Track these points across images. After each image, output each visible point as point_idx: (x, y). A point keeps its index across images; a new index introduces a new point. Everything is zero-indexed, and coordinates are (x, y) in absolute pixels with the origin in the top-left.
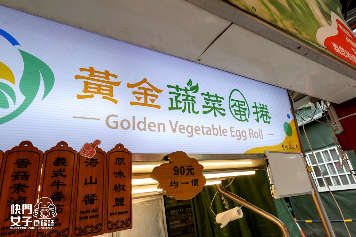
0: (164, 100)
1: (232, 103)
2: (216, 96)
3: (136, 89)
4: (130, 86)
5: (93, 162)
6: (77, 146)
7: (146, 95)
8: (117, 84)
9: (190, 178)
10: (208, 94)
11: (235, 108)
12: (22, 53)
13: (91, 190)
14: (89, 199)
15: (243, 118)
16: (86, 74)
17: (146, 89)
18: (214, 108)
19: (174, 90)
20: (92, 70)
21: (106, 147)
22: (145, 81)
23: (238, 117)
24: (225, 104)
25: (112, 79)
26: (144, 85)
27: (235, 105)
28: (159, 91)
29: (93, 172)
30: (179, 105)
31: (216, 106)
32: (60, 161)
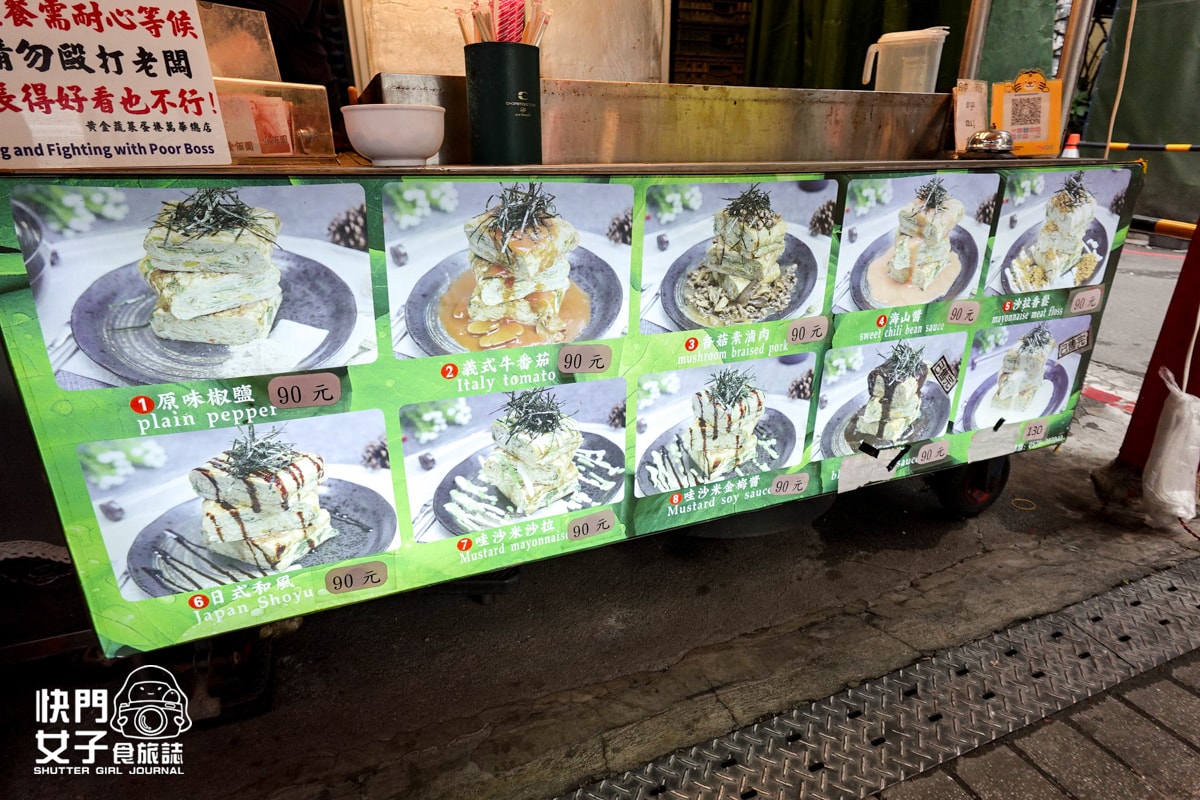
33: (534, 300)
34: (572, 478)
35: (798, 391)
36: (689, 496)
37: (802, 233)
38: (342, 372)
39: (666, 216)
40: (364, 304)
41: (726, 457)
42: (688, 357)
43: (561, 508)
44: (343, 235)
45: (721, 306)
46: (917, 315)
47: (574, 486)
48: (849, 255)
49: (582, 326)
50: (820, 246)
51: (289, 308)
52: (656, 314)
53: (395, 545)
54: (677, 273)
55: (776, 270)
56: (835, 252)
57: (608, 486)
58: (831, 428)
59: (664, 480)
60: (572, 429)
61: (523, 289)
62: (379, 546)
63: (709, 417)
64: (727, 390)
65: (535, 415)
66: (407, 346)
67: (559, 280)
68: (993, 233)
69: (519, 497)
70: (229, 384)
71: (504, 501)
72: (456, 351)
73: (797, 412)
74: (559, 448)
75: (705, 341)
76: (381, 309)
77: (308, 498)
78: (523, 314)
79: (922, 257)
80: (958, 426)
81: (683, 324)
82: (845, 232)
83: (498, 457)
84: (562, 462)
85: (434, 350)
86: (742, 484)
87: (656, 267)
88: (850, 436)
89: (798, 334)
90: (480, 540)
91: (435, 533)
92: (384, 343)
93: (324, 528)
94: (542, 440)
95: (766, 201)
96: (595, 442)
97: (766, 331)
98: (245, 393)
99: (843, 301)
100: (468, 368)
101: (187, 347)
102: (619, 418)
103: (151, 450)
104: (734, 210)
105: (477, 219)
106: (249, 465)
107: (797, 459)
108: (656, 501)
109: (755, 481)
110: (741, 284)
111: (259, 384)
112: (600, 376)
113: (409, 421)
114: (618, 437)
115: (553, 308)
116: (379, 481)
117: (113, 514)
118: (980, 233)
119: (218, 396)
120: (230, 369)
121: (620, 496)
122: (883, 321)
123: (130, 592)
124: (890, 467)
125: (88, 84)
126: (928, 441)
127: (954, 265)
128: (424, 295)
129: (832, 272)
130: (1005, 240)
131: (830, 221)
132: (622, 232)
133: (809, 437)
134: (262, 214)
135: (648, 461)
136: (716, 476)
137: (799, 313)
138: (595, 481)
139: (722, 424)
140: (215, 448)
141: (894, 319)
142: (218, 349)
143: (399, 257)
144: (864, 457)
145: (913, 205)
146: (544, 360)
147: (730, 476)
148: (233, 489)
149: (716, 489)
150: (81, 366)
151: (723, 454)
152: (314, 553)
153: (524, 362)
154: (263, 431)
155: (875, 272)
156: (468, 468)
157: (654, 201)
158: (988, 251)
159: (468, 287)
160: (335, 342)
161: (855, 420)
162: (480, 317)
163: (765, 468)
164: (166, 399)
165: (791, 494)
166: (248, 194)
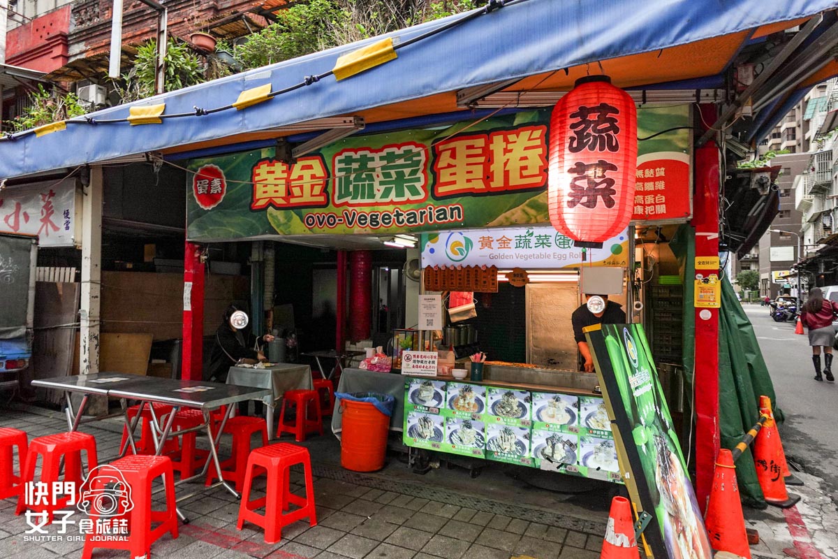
0: (513, 244)
1: (558, 238)
2: (546, 236)
3: (500, 242)
4: (497, 241)
5: (485, 271)
6: (480, 265)
7: (504, 243)
8: (492, 241)
9: (522, 278)
10: (540, 236)
11: (560, 240)
12: (465, 237)
13: (484, 280)
14: (485, 282)
15: (566, 246)
16: (482, 240)
17: (504, 241)
18: (543, 243)
19: (519, 238)
20: (483, 237)
21: (489, 266)
22: (504, 237)
23: (562, 246)
24: (552, 240)
25: (491, 239)
26: (504, 239)
27: (560, 239)
28: (510, 240)
29: (485, 274)
30: (521, 245)
31: (545, 241)
32: (476, 271)
33: (468, 404)
34: (474, 441)
35: (525, 437)
36: (499, 454)
37: (523, 402)
38: (439, 409)
39: (492, 394)
40: (443, 399)
41: (508, 448)
42: (497, 422)
43: (471, 446)
44: (442, 389)
45: (504, 413)
46: (559, 427)
47: (474, 442)
48: (535, 409)
49: (477, 410)
50: (527, 405)
51: (434, 398)
52: (491, 411)
53: (442, 442)
54: (494, 404)
55: (517, 408)
56: (531, 407)
57: (481, 445)
58: (536, 450)
59: (493, 448)
60: (474, 430)
61: (467, 402)
62: (440, 441)
63: (503, 436)
64: (507, 431)
65: (468, 425)
66: (448, 407)
67: (473, 401)
68: (579, 410)
69: (463, 440)
70: (425, 407)
71: (461, 440)
72: (456, 410)
73: (526, 442)
74: (472, 433)
75: (501, 419)
76: (446, 400)
77: (432, 428)
78: (467, 406)
79: (556, 413)
80: (581, 464)
81: (496, 415)
82: (533, 403)
83: (460, 431)
84: (472, 436)
85: (452, 409)
86: (512, 456)
87: (490, 403)
88: (542, 453)
89: (523, 423)
90: (456, 447)
91: (449, 442)
92: (445, 406)
93: (433, 435)
94: (468, 430)
95: (513, 394)
96: (479, 434)
97: (515, 420)
98: (427, 409)
99: (535, 419)
100: (457, 413)
101: (422, 400)
102: (483, 430)
103: (415, 414)
104: (506, 394)
105: (461, 389)
106: (425, 420)
107: (527, 455)
108: (491, 452)
109: (516, 457)
110: (509, 409)
111: (429, 407)
112: (480, 421)
113: (447, 419)
114: (483, 434)
115: (472, 406)
116: (442, 429)
117: (409, 422)
118: (575, 410)
119: (424, 408)
120: (426, 405)
121: (483, 448)
122: (548, 426)
123: (408, 435)
124: (558, 468)
125: (422, 365)
126: (570, 465)
127: (568, 417)
128: (452, 399)
129: (531, 411)
130: (584, 414)
131: (529, 400)
132: (484, 395)
133: (530, 450)
134: (433, 384)
135: (489, 442)
136: (506, 451)
137: (523, 418)
138: (478, 442)
139: (506, 439)
140: (422, 416)
141: (551, 426)
142: (425, 401)
143: (449, 393)
144: (547, 461)
145: (552, 400)
146: (469, 415)
147: (509, 453)
148: (423, 423)
149: (506, 455)
150: (411, 400)
151: (506, 446)
152: (431, 438)
153: (466, 414)
154: (428, 415)
155: (543, 413)
156: (455, 431)
157: (490, 391)
158: (579, 416)
159: (458, 400)
160: (439, 404)
161: (543, 450)
162: (460, 405)
163: (518, 454)
164: (418, 407)
165: (525, 464)
166: (432, 382)
